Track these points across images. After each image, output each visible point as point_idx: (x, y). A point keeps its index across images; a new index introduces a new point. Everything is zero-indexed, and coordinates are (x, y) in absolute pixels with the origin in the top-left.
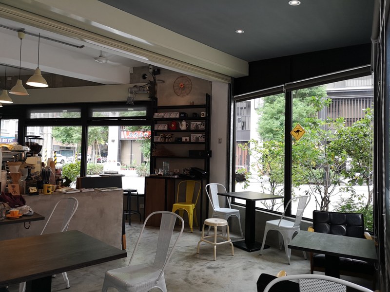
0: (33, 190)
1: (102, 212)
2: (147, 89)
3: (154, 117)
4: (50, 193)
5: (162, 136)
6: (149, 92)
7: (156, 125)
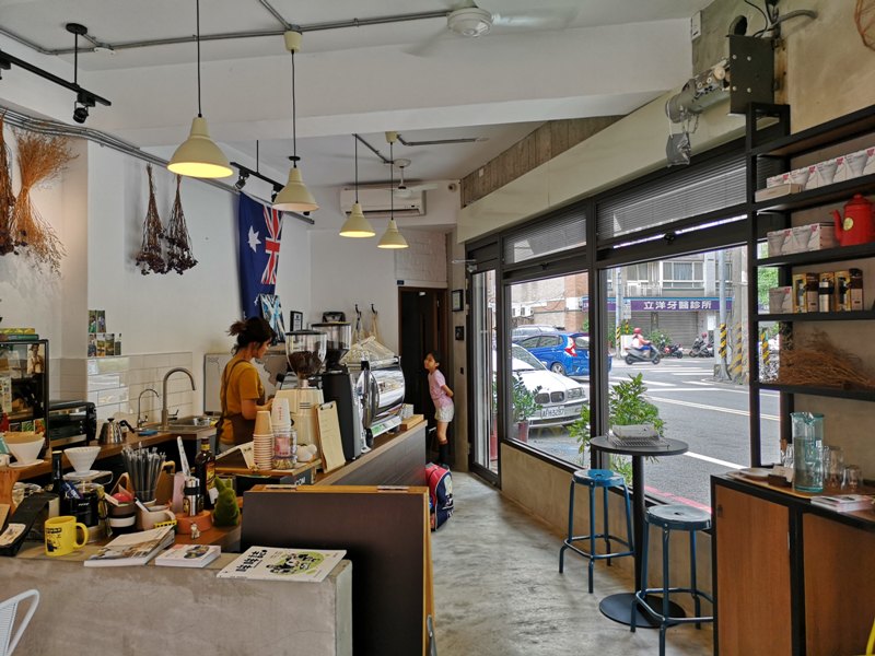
0: (11, 534)
2: (719, 77)
3: (760, 196)
4: (56, 553)
5: (802, 286)
6: (728, 89)
7: (774, 233)
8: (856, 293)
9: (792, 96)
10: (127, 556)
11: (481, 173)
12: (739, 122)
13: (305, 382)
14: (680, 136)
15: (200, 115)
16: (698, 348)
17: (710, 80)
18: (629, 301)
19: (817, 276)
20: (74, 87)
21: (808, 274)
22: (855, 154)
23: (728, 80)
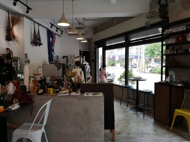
0: (41, 91)
1: (86, 111)
2: (157, 11)
3: (164, 33)
4: (50, 94)
5: (171, 49)
6: (159, 13)
7: (166, 40)
8: (180, 50)
9: (170, 15)
10: (65, 94)
11: (99, 27)
12: (161, 20)
13: (78, 67)
14: (148, 21)
15: (63, 14)
16: (132, 66)
17: (156, 12)
18: (118, 56)
19: (174, 47)
20: (26, 6)
21: (172, 47)
22: (182, 27)
23: (159, 12)
